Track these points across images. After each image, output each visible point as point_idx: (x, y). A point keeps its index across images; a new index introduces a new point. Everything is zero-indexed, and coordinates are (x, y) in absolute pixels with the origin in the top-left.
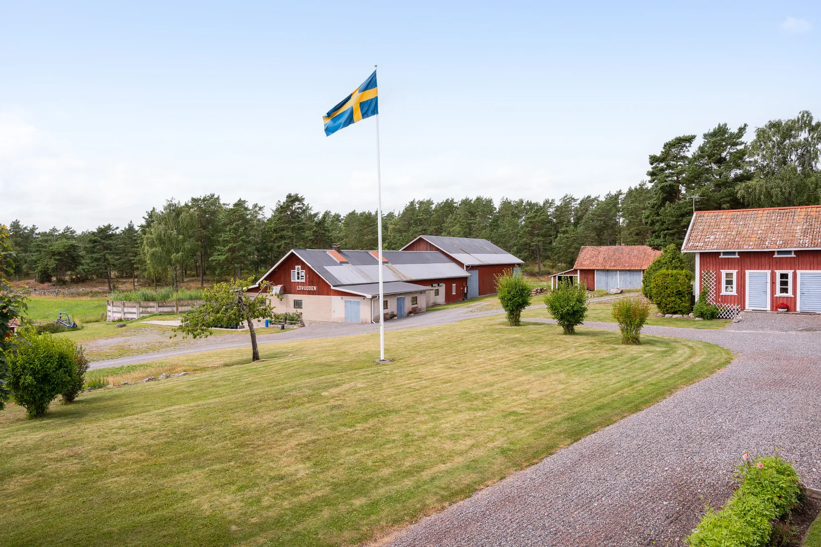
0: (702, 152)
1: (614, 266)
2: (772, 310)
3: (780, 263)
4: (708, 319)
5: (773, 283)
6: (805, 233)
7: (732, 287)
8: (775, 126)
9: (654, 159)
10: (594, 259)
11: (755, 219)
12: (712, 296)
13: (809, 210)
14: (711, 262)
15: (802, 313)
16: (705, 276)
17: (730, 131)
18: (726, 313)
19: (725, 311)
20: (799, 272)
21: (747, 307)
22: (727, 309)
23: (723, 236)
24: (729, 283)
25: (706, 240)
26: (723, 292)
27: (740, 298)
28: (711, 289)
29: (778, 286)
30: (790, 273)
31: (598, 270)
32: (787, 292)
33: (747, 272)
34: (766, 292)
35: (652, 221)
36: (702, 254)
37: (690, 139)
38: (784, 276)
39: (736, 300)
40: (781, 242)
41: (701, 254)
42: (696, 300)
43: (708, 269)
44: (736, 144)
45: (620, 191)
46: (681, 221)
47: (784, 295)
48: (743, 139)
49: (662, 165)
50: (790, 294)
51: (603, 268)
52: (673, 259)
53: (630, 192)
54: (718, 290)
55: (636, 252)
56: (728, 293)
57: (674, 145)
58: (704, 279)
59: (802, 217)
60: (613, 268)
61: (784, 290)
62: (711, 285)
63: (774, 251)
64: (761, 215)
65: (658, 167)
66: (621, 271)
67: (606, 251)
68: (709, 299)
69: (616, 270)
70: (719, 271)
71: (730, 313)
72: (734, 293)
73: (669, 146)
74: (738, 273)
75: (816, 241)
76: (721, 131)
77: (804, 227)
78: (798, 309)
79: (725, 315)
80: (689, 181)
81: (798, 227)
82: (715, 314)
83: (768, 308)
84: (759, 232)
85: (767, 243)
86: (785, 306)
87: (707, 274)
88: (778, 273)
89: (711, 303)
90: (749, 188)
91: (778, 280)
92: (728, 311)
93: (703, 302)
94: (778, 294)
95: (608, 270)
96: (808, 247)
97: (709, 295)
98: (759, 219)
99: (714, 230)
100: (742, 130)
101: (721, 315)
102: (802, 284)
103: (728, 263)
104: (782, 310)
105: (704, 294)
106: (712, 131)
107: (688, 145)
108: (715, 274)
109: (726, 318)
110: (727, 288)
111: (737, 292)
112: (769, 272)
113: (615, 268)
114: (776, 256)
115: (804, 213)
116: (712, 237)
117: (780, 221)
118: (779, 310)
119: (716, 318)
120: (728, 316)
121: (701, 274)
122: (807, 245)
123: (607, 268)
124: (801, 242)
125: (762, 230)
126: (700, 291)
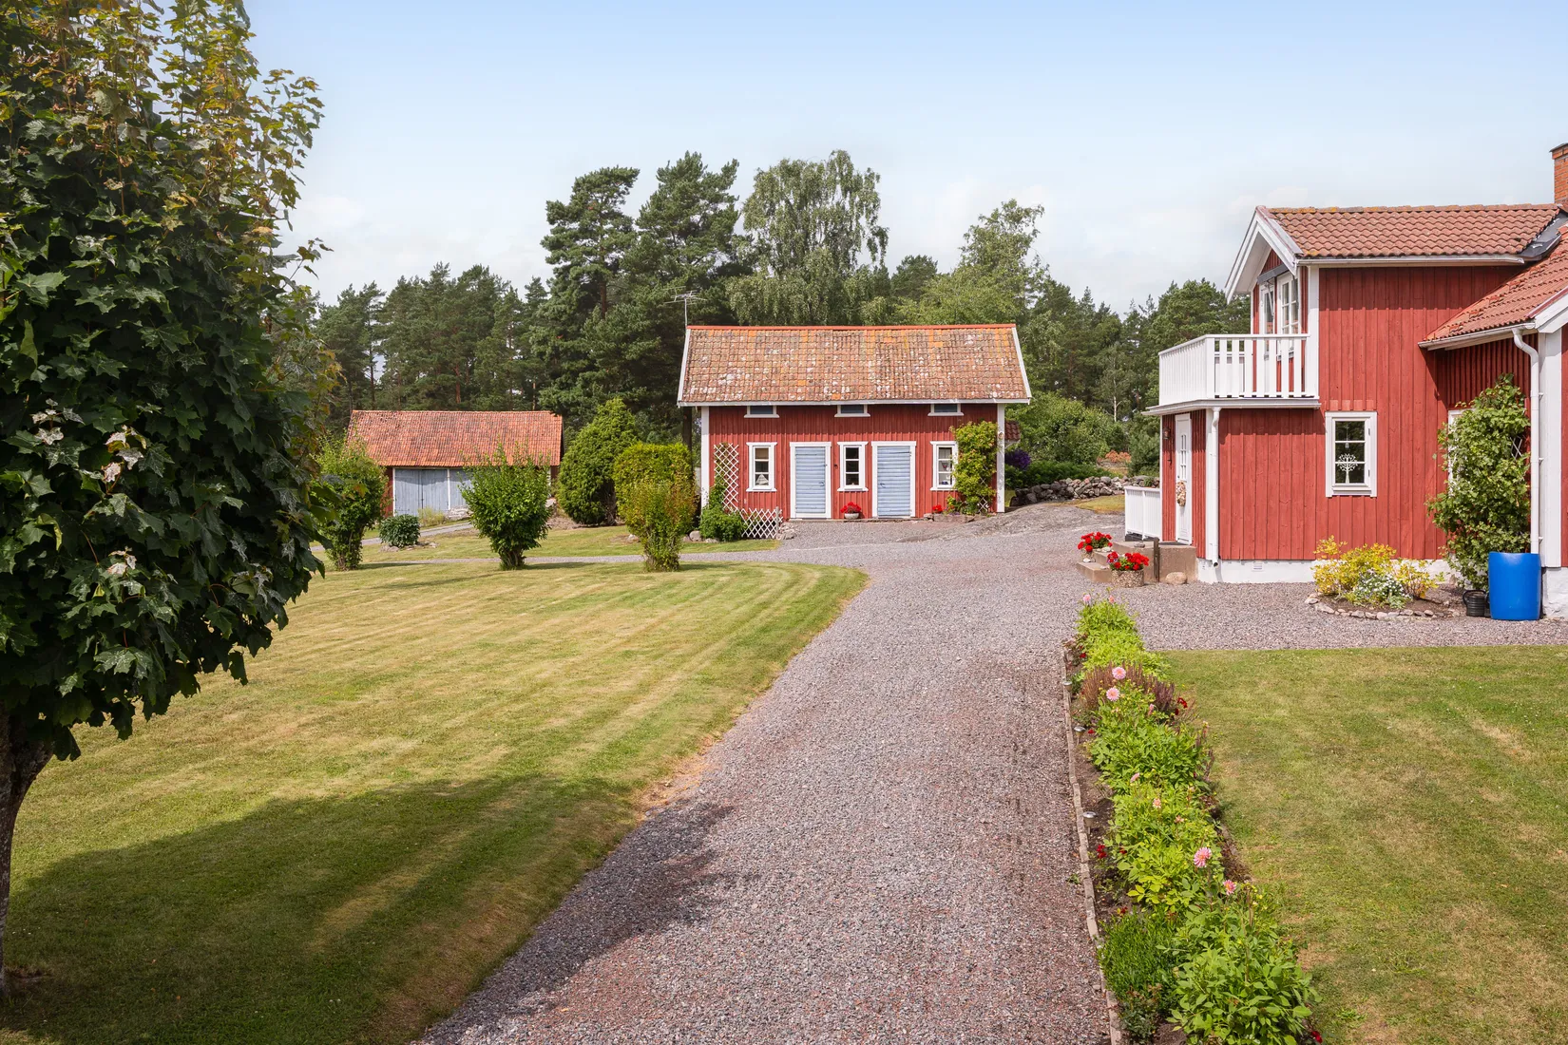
0: (659, 208)
1: (438, 459)
2: (834, 517)
3: (847, 428)
4: (728, 540)
5: (835, 466)
6: (881, 374)
7: (767, 477)
8: (789, 170)
9: (556, 213)
10: (388, 442)
11: (796, 345)
12: (732, 493)
13: (881, 333)
14: (730, 426)
15: (883, 519)
16: (719, 454)
17: (708, 170)
18: (758, 527)
19: (755, 523)
20: (875, 444)
21: (793, 514)
22: (758, 518)
23: (748, 376)
24: (762, 467)
25: (720, 382)
26: (752, 487)
27: (782, 497)
28: (729, 481)
29: (843, 472)
30: (861, 446)
31: (400, 468)
32: (857, 483)
33: (793, 445)
34: (823, 484)
35: (555, 348)
36: (714, 411)
37: (628, 177)
38: (852, 453)
39: (774, 501)
40: (848, 390)
41: (711, 408)
42: (704, 503)
43: (725, 441)
44: (717, 199)
45: (374, 286)
46: (624, 350)
47: (853, 487)
48: (731, 191)
49: (575, 225)
50: (862, 486)
51: (413, 463)
52: (622, 429)
53: (404, 290)
54: (743, 482)
55: (484, 426)
56: (761, 488)
57: (599, 186)
58: (718, 461)
59: (872, 346)
60: (437, 464)
61: (853, 479)
62: (729, 473)
63: (836, 406)
64: (805, 339)
65: (563, 230)
66: (453, 469)
67: (413, 422)
68: (727, 501)
69: (444, 469)
70: (744, 444)
71: (764, 527)
72: (771, 487)
73: (585, 186)
74: (776, 447)
75: (901, 388)
76: (690, 167)
77: (879, 363)
78: (875, 514)
79: (755, 532)
80: (635, 265)
81: (870, 364)
82: (739, 531)
83: (828, 514)
84: (809, 370)
85: (825, 391)
86: (853, 508)
87: (723, 450)
88: (843, 446)
89: (731, 509)
90: (751, 289)
91: (843, 460)
92: (761, 523)
93: (718, 507)
94: (843, 487)
95: (425, 469)
96: (890, 398)
97: (726, 493)
98: (804, 345)
99: (730, 364)
100: (730, 171)
101: (749, 531)
102: (880, 466)
103: (760, 428)
104: (852, 515)
105: (718, 491)
106: (674, 164)
107: (622, 188)
108: (737, 450)
109: (758, 536)
110: (757, 476)
111: (776, 486)
112: (828, 445)
113: (442, 464)
114: (839, 415)
115: (873, 339)
116: (730, 377)
117: (840, 351)
118: (847, 515)
119: (741, 539)
120: (761, 532)
121: (711, 450)
122: (888, 395)
123: (424, 463)
124: (879, 389)
125: (812, 366)
126: (711, 484)
